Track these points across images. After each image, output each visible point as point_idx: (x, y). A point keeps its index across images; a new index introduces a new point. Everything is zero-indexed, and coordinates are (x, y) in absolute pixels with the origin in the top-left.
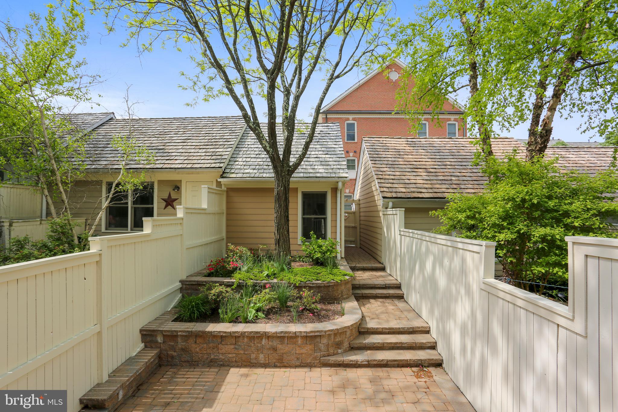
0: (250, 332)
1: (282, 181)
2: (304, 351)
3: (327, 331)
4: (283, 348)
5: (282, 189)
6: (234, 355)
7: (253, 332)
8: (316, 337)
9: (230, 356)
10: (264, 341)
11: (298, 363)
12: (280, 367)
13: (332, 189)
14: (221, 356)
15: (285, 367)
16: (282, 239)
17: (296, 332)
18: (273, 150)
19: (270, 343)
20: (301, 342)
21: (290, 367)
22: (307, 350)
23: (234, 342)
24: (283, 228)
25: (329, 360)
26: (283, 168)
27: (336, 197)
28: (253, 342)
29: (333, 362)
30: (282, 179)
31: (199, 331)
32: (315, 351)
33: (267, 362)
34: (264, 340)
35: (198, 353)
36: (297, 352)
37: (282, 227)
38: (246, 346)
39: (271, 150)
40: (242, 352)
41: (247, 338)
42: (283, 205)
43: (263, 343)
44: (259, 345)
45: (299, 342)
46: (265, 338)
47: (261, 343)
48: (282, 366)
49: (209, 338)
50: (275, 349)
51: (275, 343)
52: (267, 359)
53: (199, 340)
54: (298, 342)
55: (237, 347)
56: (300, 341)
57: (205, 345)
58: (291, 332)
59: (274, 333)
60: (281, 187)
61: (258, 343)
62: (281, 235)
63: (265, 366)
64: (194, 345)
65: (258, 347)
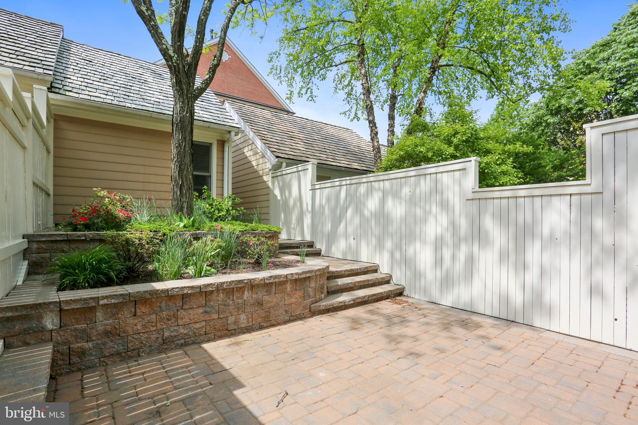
0: (230, 282)
1: (188, 105)
2: (293, 300)
4: (270, 299)
5: (188, 115)
6: (204, 324)
7: (233, 281)
8: (305, 279)
9: (197, 326)
10: (246, 295)
11: (287, 318)
12: (267, 327)
13: (218, 141)
14: (182, 331)
15: (273, 326)
16: (185, 184)
17: (287, 275)
18: (178, 56)
19: (253, 296)
20: (290, 289)
21: (279, 324)
22: (296, 298)
23: (204, 302)
25: (320, 306)
27: (223, 152)
28: (231, 297)
29: (324, 308)
32: (304, 298)
33: (251, 324)
34: (246, 293)
35: (139, 333)
36: (287, 302)
38: (221, 306)
39: (176, 56)
40: (215, 316)
41: (223, 293)
43: (245, 298)
44: (240, 301)
45: (289, 289)
46: (248, 290)
47: (242, 298)
48: (269, 326)
49: (161, 303)
50: (260, 304)
51: (261, 295)
52: (250, 319)
53: (142, 309)
54: (286, 289)
55: (208, 309)
56: (289, 287)
57: (154, 316)
58: (281, 275)
59: (261, 280)
61: (238, 298)
62: (184, 179)
63: (248, 330)
64: (131, 321)
65: (238, 304)
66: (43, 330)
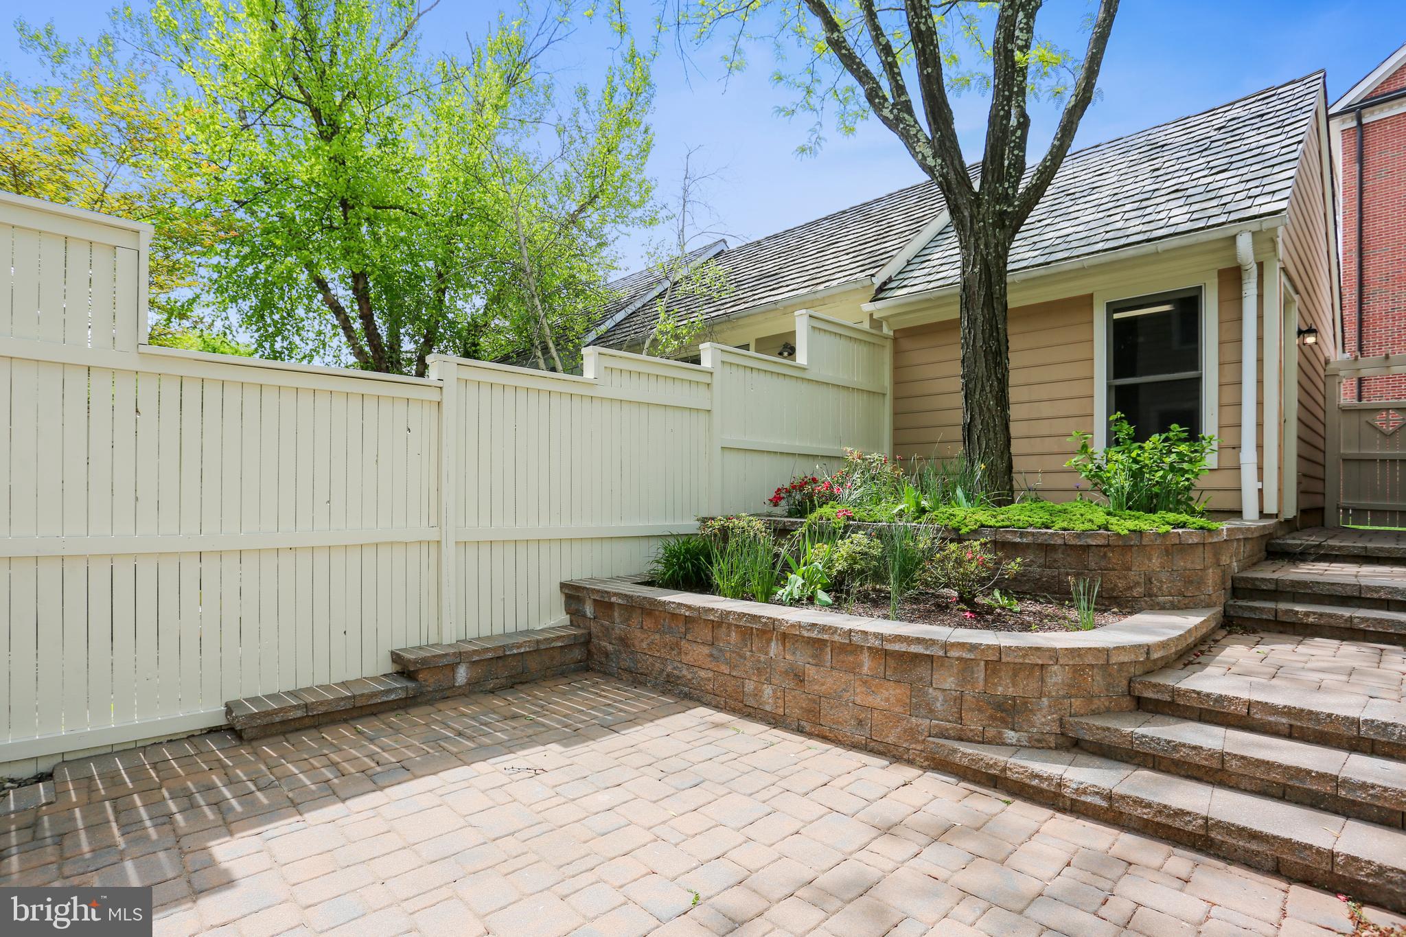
0: (739, 614)
1: (977, 247)
2: (877, 701)
3: (953, 645)
4: (823, 679)
5: (976, 270)
6: (710, 674)
7: (745, 615)
8: (916, 657)
9: (702, 674)
10: (774, 648)
11: (860, 738)
12: (810, 735)
13: (1221, 273)
14: (685, 672)
15: (824, 738)
17: (850, 631)
18: (943, 160)
19: (787, 657)
20: (869, 669)
21: (837, 742)
22: (887, 700)
23: (709, 638)
24: (983, 389)
25: (955, 751)
26: (979, 206)
27: (1239, 299)
28: (749, 644)
29: (965, 762)
30: (976, 240)
31: (645, 598)
32: (913, 709)
33: (781, 711)
34: (773, 644)
35: (646, 654)
36: (858, 700)
37: (979, 386)
38: (734, 655)
39: (939, 161)
40: (725, 669)
41: (736, 632)
42: (980, 319)
43: (772, 654)
44: (763, 658)
45: (865, 670)
46: (777, 640)
47: (767, 654)
48: (818, 736)
49: (664, 620)
50: (800, 678)
51: (801, 658)
52: (780, 702)
53: (648, 623)
54: (860, 665)
55: (715, 652)
56: (867, 664)
57: (657, 636)
58: (836, 628)
59: (793, 626)
60: (974, 266)
61: (760, 650)
63: (775, 721)
64: (638, 633)
65: (759, 661)
66: (584, 616)
